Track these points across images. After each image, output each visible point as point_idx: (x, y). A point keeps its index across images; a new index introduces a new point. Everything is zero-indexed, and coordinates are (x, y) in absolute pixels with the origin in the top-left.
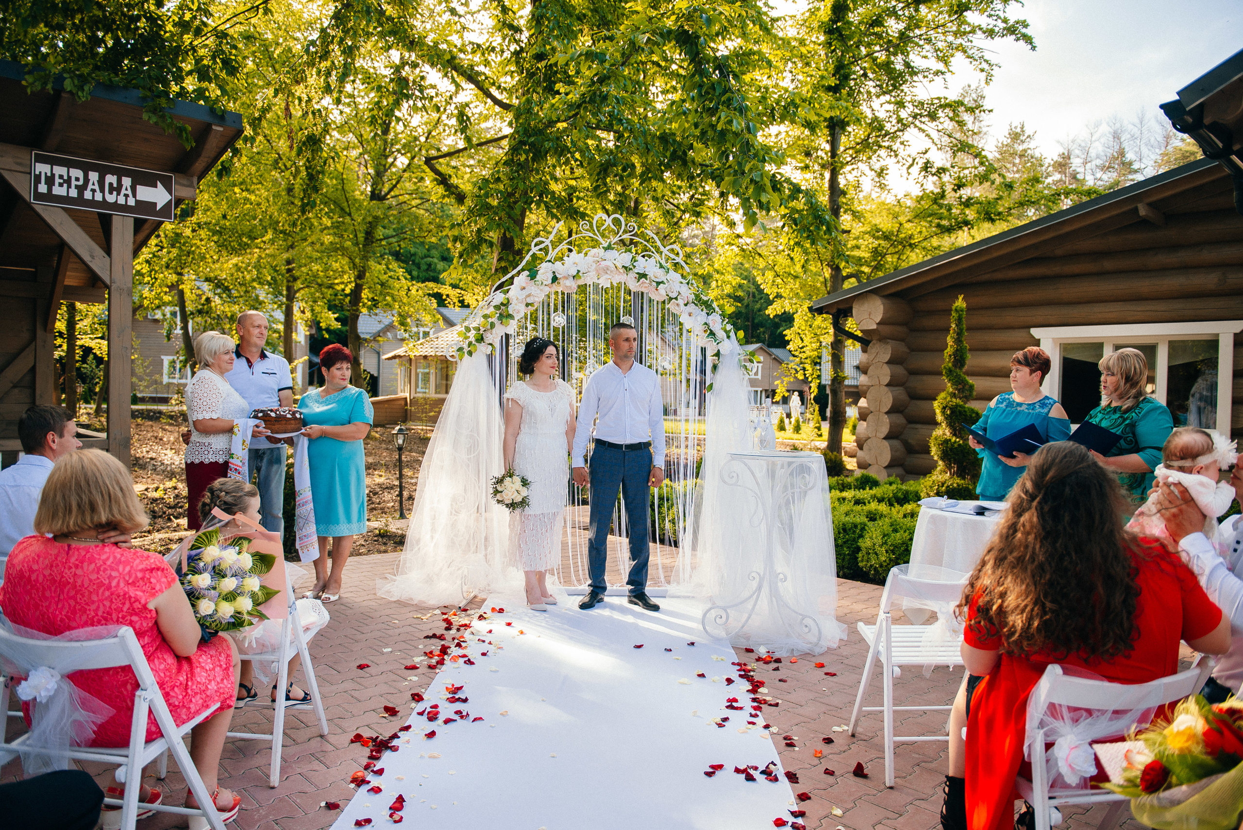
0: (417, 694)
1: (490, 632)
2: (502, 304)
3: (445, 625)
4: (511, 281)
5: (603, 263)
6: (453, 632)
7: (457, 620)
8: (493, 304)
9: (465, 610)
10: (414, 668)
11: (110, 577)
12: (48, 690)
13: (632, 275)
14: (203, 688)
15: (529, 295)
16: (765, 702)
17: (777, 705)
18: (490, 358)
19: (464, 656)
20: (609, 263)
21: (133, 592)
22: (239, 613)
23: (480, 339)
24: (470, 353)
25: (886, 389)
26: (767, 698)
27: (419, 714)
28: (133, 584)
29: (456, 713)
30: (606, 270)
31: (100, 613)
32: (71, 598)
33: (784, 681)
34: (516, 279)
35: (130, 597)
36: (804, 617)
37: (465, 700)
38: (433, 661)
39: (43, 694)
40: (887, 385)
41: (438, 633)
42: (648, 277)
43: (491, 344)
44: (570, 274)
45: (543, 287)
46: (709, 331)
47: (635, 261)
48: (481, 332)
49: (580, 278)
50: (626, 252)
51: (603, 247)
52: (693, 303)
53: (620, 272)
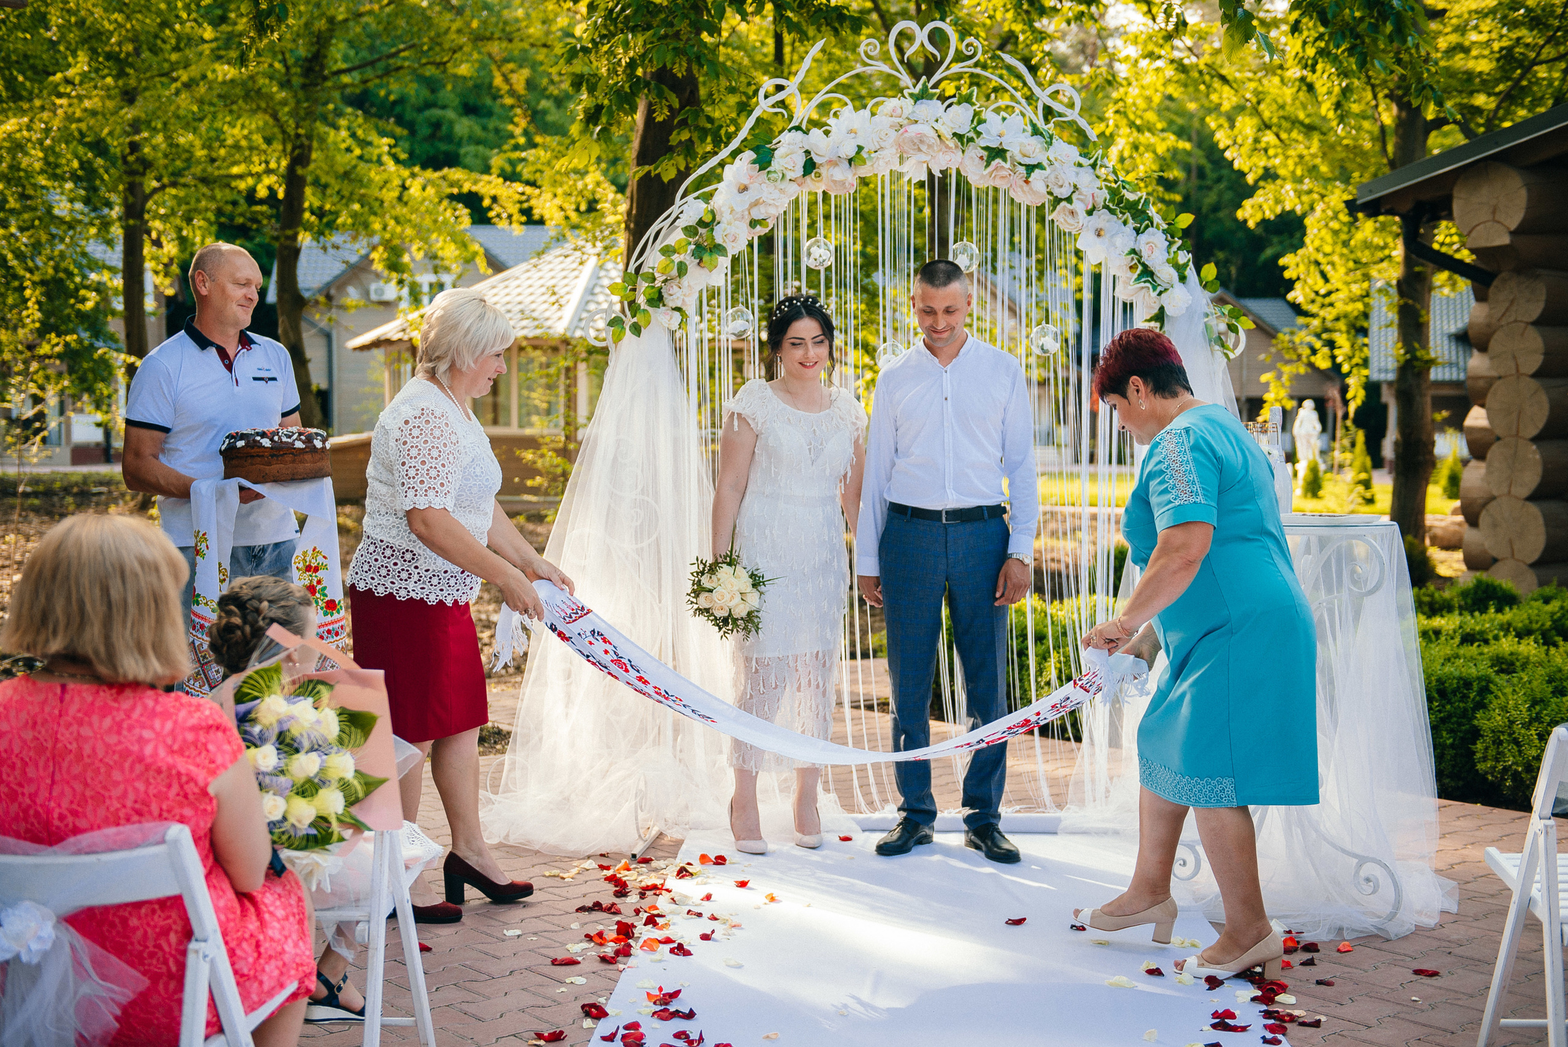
0: (594, 1006)
1: (708, 897)
2: (701, 223)
3: (611, 888)
4: (717, 175)
5: (913, 130)
6: (633, 899)
7: (636, 878)
8: (681, 223)
9: (646, 861)
10: (572, 962)
11: (141, 741)
12: (40, 939)
13: (974, 152)
14: (279, 949)
15: (756, 204)
16: (1292, 1019)
17: (1317, 1024)
19: (668, 941)
20: (925, 129)
21: (183, 765)
22: (324, 819)
23: (657, 299)
24: (637, 329)
25: (1534, 384)
26: (1296, 1013)
27: (604, 1039)
28: (181, 752)
29: (678, 1036)
30: (918, 144)
31: (129, 803)
32: (75, 777)
33: (1328, 984)
34: (728, 169)
35: (179, 774)
36: (1362, 860)
37: (691, 1015)
38: (609, 949)
39: (35, 946)
40: (1536, 375)
41: (606, 902)
42: (1008, 155)
43: (678, 309)
44: (843, 156)
45: (786, 183)
46: (1140, 268)
47: (980, 122)
48: (658, 284)
49: (864, 162)
50: (959, 103)
51: (911, 95)
52: (1106, 207)
53: (947, 147)
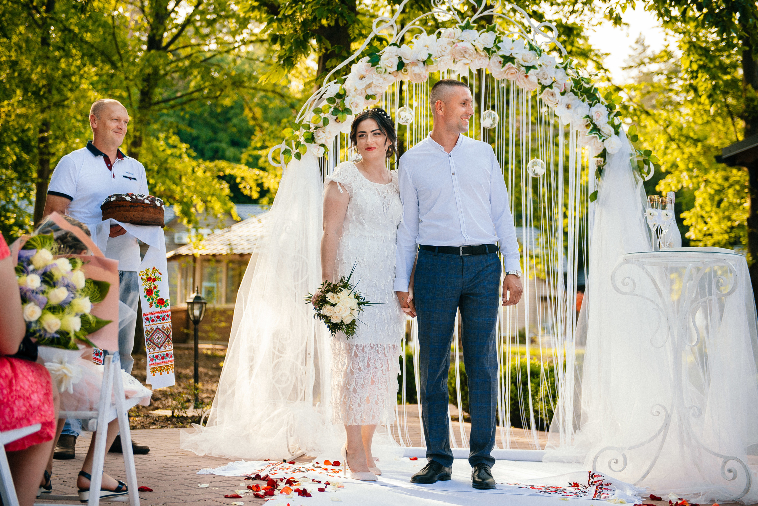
2: (338, 96)
4: (347, 70)
5: (461, 45)
8: (326, 96)
9: (292, 463)
13: (496, 59)
15: (369, 86)
18: (322, 161)
20: (468, 45)
23: (311, 139)
24: (298, 156)
30: (464, 53)
34: (354, 67)
36: (726, 460)
42: (516, 61)
43: (323, 145)
44: (420, 59)
45: (387, 75)
46: (592, 126)
47: (499, 42)
48: (312, 130)
49: (432, 63)
50: (488, 31)
51: (460, 27)
52: (572, 91)
53: (480, 55)
